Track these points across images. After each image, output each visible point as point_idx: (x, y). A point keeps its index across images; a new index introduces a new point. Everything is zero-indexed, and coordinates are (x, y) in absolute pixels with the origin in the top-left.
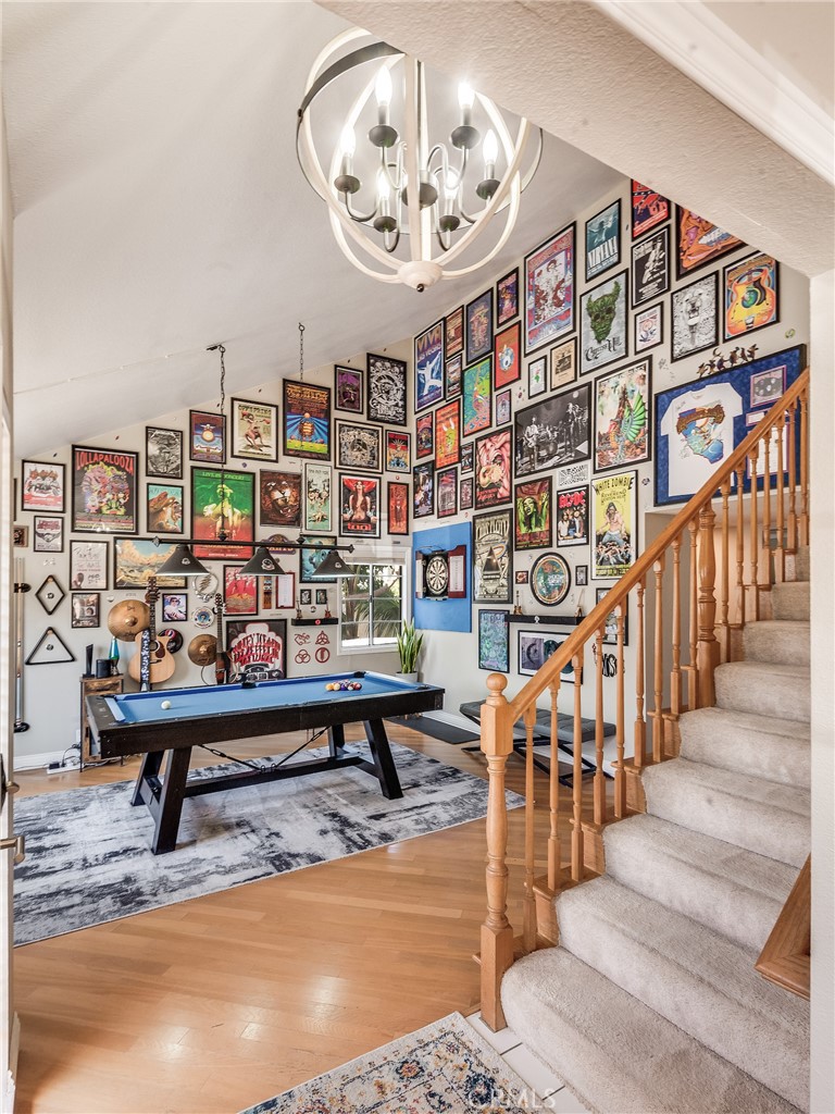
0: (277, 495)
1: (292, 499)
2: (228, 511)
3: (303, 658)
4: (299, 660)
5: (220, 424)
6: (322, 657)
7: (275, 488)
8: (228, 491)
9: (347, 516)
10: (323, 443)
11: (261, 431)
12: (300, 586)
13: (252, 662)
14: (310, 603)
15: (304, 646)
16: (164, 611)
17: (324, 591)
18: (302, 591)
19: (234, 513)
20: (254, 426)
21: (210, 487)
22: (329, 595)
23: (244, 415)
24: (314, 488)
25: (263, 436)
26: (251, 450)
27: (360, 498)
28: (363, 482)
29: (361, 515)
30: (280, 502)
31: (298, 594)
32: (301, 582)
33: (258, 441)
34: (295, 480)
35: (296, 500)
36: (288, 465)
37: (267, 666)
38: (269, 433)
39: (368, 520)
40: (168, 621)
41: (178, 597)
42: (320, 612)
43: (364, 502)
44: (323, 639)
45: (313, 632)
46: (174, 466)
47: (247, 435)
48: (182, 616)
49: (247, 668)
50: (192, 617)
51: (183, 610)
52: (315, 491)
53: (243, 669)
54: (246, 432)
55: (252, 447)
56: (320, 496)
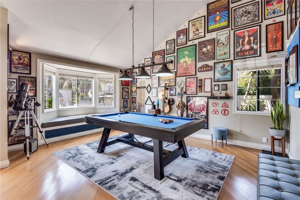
0: (205, 49)
1: (211, 49)
2: (187, 60)
3: (215, 112)
4: (214, 113)
5: (185, 32)
6: (225, 113)
7: (203, 47)
8: (188, 53)
9: (239, 49)
10: (225, 21)
11: (198, 28)
12: (214, 83)
13: (195, 111)
14: (219, 90)
15: (216, 108)
16: (170, 93)
17: (226, 85)
18: (215, 85)
19: (189, 60)
20: (196, 27)
21: (182, 53)
22: (228, 87)
23: (192, 25)
24: (220, 42)
25: (199, 29)
26: (195, 36)
27: (247, 39)
28: (248, 31)
29: (247, 47)
30: (206, 52)
31: (213, 86)
32: (214, 81)
33: (197, 32)
34: (212, 42)
35: (212, 49)
36: (209, 36)
37: (200, 113)
38: (202, 27)
39: (252, 49)
40: (171, 96)
41: (173, 89)
42: (223, 94)
43: (249, 41)
44: (225, 105)
45: (221, 102)
46: (173, 50)
47: (194, 32)
48: (174, 94)
49: (193, 113)
50: (177, 94)
51: (175, 92)
52: (221, 43)
53: (192, 113)
54: (193, 31)
55: (195, 35)
56: (223, 44)
